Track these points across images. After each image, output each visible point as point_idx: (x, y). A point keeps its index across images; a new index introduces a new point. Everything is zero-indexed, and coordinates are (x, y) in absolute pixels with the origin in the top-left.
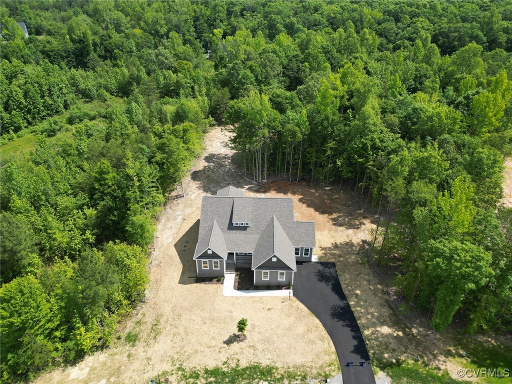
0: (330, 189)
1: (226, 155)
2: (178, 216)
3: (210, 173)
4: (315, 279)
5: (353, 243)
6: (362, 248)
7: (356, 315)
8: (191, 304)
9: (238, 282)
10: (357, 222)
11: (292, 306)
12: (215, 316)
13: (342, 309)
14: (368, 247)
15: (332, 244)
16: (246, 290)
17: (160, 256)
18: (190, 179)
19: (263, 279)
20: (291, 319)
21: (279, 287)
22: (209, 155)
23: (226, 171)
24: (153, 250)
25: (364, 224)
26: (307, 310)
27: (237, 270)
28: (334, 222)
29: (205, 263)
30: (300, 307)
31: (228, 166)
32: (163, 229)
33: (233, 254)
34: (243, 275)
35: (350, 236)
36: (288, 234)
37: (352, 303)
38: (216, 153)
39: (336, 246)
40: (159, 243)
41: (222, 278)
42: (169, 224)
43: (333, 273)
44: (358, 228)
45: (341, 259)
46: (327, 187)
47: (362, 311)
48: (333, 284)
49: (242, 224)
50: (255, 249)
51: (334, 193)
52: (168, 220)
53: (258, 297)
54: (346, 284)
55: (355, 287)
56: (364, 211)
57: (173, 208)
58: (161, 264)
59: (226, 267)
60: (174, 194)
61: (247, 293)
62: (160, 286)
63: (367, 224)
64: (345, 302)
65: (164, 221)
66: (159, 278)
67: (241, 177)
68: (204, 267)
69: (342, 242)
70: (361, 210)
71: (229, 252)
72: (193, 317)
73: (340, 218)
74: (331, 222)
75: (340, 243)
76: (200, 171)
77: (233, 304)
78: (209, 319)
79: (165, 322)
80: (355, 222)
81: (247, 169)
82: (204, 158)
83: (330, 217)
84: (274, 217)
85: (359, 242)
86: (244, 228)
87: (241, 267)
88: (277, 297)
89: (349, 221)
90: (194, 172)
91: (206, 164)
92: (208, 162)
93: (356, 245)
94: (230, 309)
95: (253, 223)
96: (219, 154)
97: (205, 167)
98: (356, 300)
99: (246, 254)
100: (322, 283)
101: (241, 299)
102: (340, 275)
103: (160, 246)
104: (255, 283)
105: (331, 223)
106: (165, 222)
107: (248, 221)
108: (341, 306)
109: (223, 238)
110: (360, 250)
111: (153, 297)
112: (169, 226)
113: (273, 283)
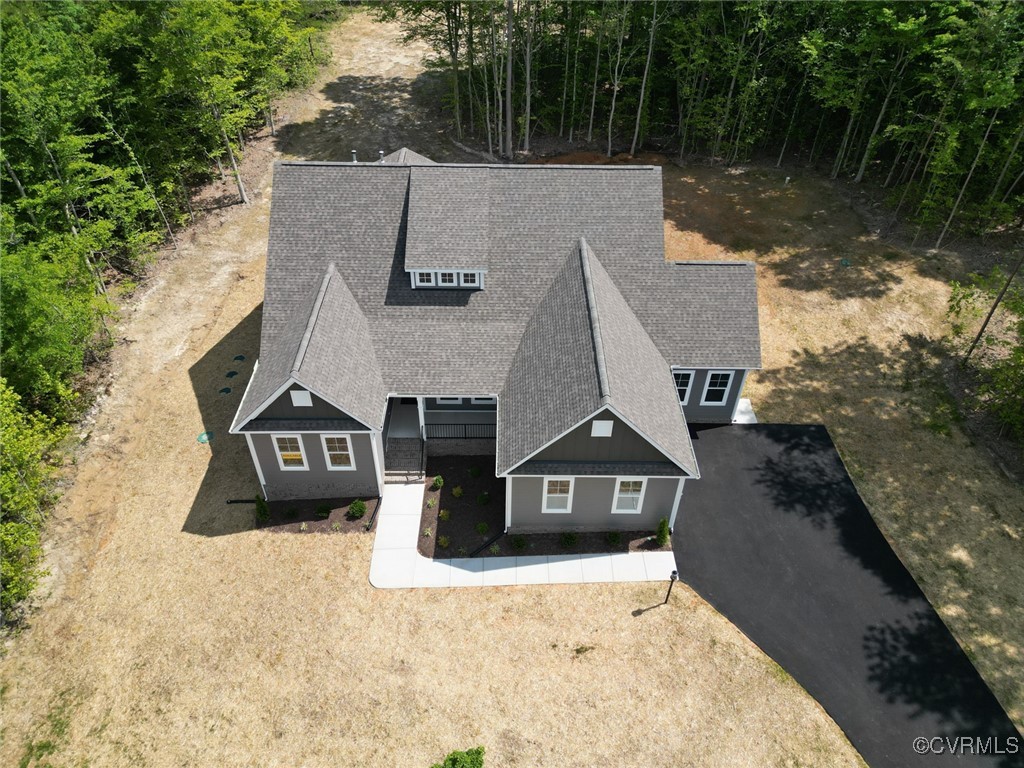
0: (747, 175)
1: (396, 79)
2: (219, 265)
3: (340, 129)
4: (759, 498)
5: (875, 347)
6: (915, 367)
7: (990, 674)
8: (224, 632)
9: (439, 518)
10: (868, 274)
11: (680, 633)
12: (331, 689)
13: (916, 642)
14: (936, 361)
15: (795, 354)
16: (472, 556)
17: (128, 415)
18: (271, 148)
19: (545, 510)
20: (689, 701)
21: (612, 539)
22: (340, 79)
23: (396, 123)
24: (101, 389)
25: (898, 281)
26: (754, 651)
27: (433, 465)
28: (783, 277)
29: (285, 445)
30: (718, 636)
31: (400, 111)
32: (153, 310)
33: (415, 401)
34: (457, 491)
35: (855, 323)
36: (642, 316)
37: (950, 611)
38: (364, 74)
39: (811, 363)
40: (132, 365)
41: (369, 505)
42: (182, 294)
43: (828, 470)
44: (877, 294)
45: (847, 411)
46: (735, 165)
47: (1011, 651)
48: (839, 521)
49: (447, 277)
50: (508, 381)
51: (762, 184)
52: (180, 279)
53: (526, 590)
54: (895, 518)
55: (941, 531)
56: (883, 237)
57: (203, 239)
58: (126, 448)
59: (387, 457)
60: (209, 192)
61: (474, 570)
62: (105, 540)
63: (906, 278)
64: (917, 606)
65: (162, 283)
66: (108, 505)
67: (445, 141)
68: (286, 462)
69: (830, 346)
70: (868, 233)
71: (394, 394)
72: (227, 703)
73: (802, 261)
74: (770, 274)
75: (825, 349)
76: (307, 124)
77: (416, 628)
78: (302, 710)
79: (94, 731)
80: (860, 272)
81: (465, 119)
82: (322, 87)
83: (766, 259)
84: (585, 246)
85: (895, 342)
86: (456, 296)
87: (449, 452)
88: (611, 588)
89: (837, 270)
90: (287, 127)
91: (329, 105)
92: (336, 101)
93: (887, 354)
94: (400, 654)
95: (498, 275)
96: (373, 78)
97: (324, 113)
98: (964, 595)
99: (467, 401)
100: (792, 513)
101: (451, 603)
102: (860, 477)
103: (133, 373)
104: (508, 522)
105: (772, 278)
106: (167, 288)
107: (473, 265)
108: (904, 629)
109: (367, 336)
110: (908, 374)
111: (66, 599)
112: (179, 302)
113: (591, 522)
